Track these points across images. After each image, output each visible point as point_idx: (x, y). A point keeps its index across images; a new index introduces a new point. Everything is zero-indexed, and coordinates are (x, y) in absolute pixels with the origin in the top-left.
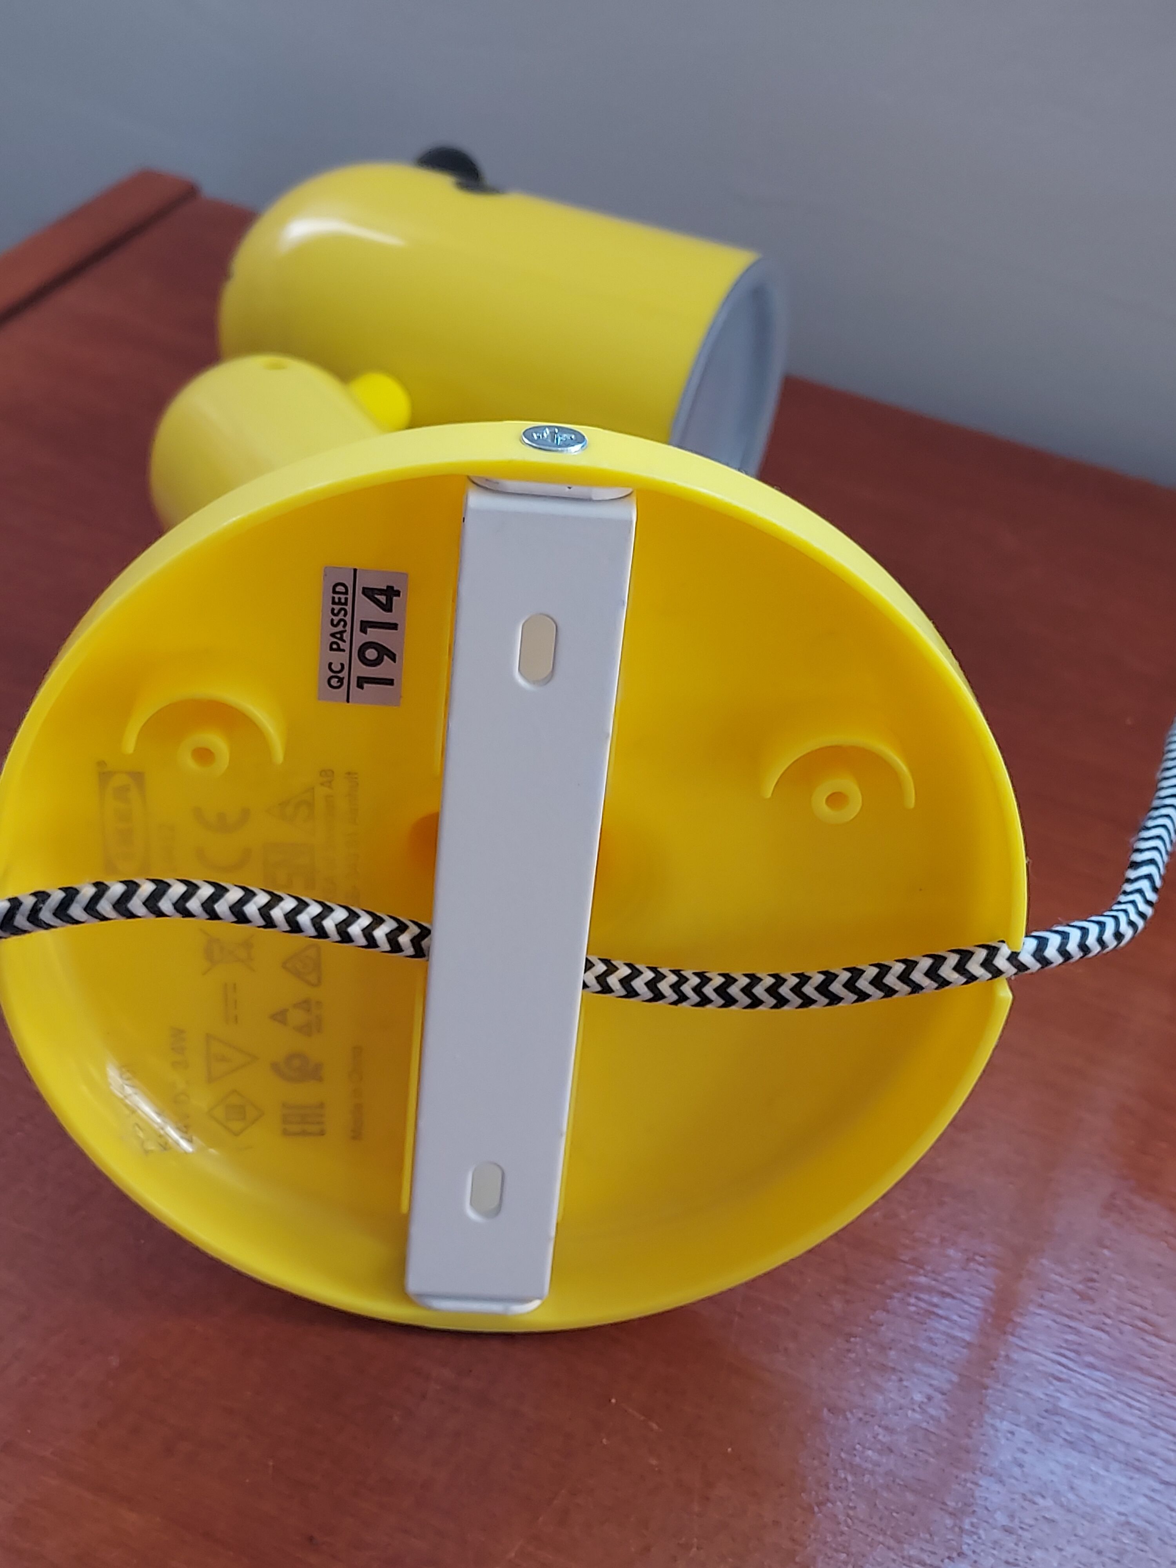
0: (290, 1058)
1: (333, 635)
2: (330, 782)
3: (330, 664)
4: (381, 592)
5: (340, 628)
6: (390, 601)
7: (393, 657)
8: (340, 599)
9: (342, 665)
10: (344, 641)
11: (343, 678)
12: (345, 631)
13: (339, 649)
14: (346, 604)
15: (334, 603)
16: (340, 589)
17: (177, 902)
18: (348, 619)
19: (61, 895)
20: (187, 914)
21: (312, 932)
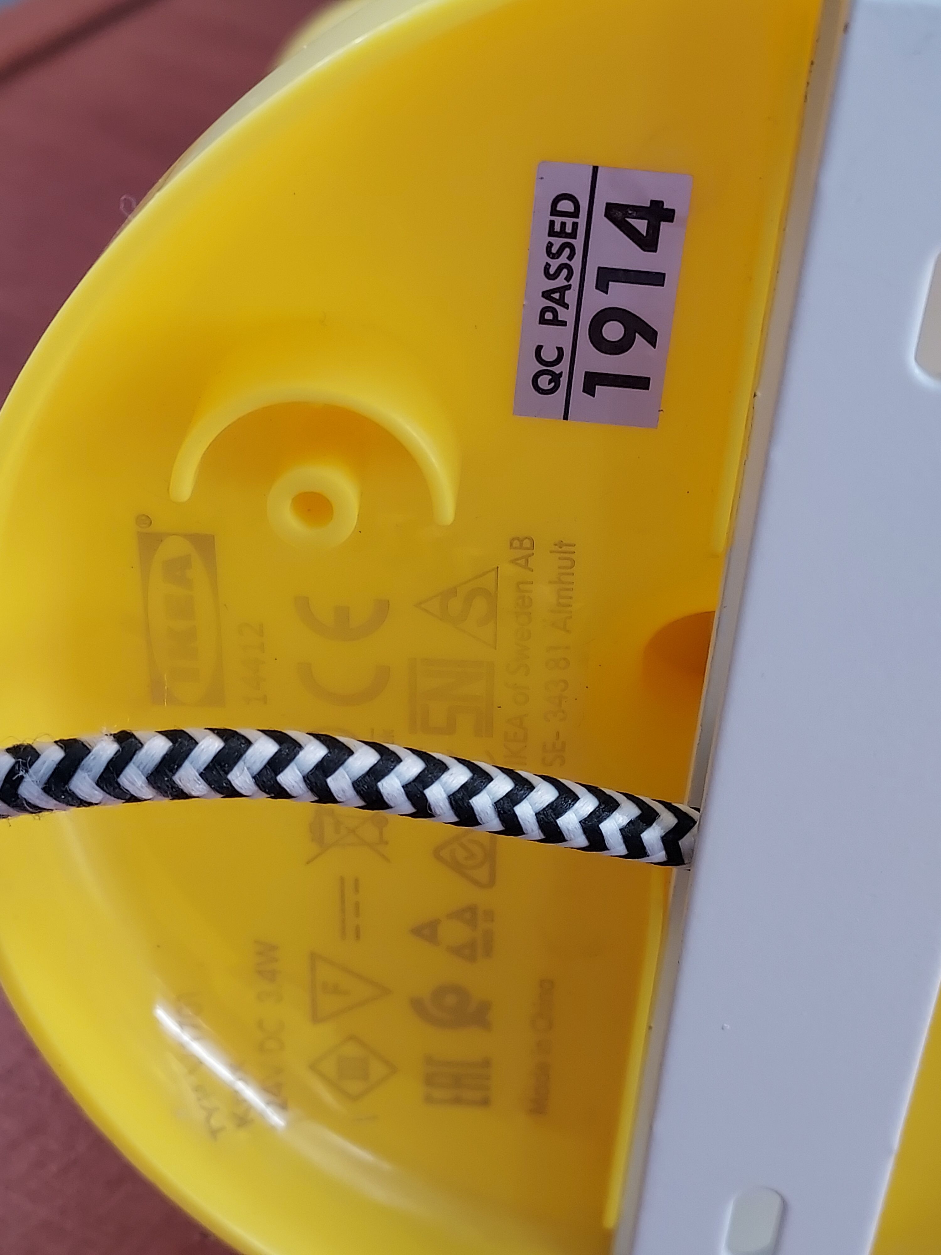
0: (440, 992)
1: (547, 295)
2: (527, 558)
3: (539, 349)
4: (639, 212)
5: (560, 282)
6: (654, 231)
7: (651, 336)
8: (563, 224)
9: (560, 350)
10: (566, 306)
11: (561, 374)
12: (569, 287)
13: (556, 322)
14: (573, 235)
15: (552, 233)
16: (566, 206)
17: (260, 773)
18: (576, 264)
19: (58, 754)
20: (280, 793)
21: (495, 824)
